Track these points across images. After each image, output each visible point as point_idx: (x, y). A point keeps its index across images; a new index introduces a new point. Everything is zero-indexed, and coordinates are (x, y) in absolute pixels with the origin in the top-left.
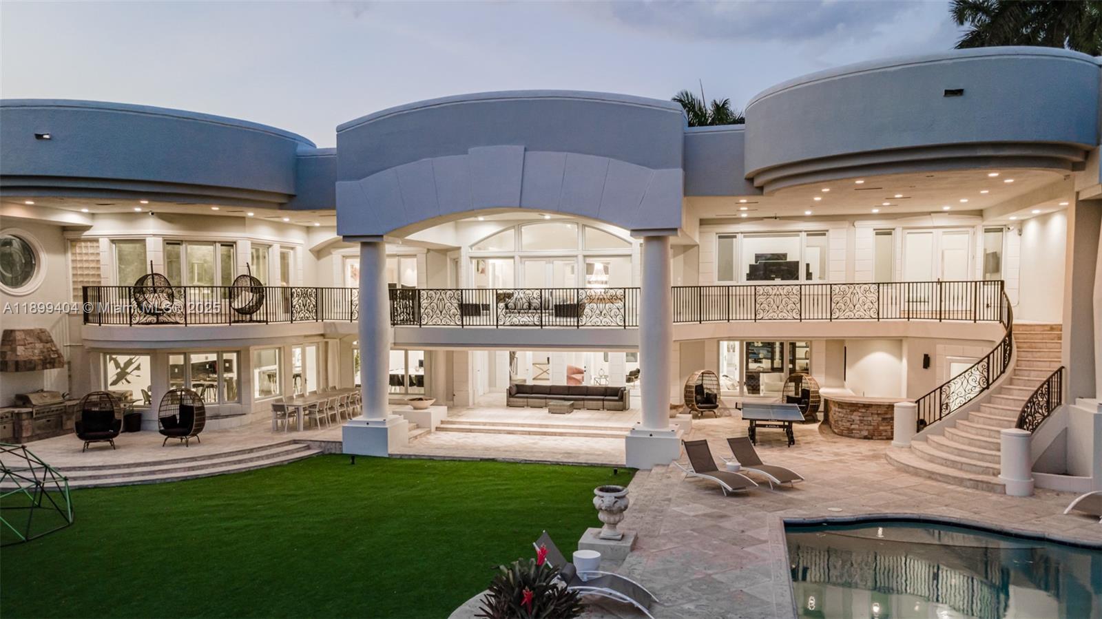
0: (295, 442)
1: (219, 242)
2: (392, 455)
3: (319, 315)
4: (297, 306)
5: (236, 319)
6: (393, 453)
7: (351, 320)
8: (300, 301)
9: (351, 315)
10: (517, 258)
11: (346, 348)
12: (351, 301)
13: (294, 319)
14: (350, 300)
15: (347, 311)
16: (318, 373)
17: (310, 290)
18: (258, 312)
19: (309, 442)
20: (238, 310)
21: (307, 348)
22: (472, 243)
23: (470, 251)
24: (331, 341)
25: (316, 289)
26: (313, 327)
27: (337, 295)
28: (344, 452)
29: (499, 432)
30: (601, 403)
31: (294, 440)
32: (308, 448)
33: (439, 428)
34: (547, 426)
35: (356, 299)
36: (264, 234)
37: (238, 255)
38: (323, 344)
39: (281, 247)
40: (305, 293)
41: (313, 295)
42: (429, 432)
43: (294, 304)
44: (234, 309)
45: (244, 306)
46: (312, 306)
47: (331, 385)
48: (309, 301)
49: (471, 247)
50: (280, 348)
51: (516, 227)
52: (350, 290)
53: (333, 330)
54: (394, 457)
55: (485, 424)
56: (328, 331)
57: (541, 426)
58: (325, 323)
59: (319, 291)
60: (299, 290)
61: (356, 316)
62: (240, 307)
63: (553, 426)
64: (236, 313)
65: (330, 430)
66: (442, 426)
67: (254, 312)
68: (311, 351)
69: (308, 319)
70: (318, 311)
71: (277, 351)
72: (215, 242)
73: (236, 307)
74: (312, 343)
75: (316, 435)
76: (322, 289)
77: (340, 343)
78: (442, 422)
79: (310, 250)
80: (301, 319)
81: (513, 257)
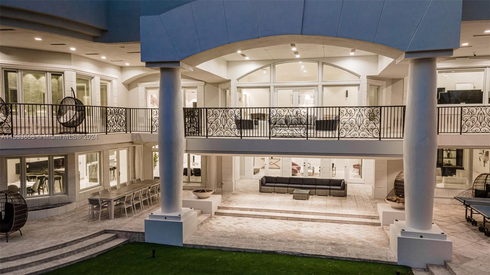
0: (106, 232)
1: (50, 72)
2: (186, 245)
3: (128, 128)
4: (111, 121)
5: (62, 131)
6: (186, 243)
7: (152, 132)
8: (113, 117)
9: (152, 129)
10: (272, 88)
11: (148, 150)
12: (152, 118)
13: (108, 131)
14: (150, 118)
15: (148, 126)
16: (128, 167)
17: (121, 110)
18: (81, 125)
19: (118, 232)
20: (63, 124)
21: (121, 151)
22: (238, 77)
23: (237, 82)
24: (136, 146)
25: (126, 109)
26: (123, 137)
27: (141, 113)
28: (146, 241)
29: (264, 217)
30: (328, 191)
31: (105, 230)
32: (116, 237)
33: (217, 213)
34: (299, 213)
35: (156, 117)
36: (87, 68)
37: (65, 82)
38: (132, 148)
39: (101, 79)
40: (117, 111)
41: (124, 114)
42: (211, 217)
43: (109, 119)
44: (60, 123)
45: (68, 120)
46: (122, 121)
47: (137, 178)
48: (120, 118)
49: (238, 79)
50: (100, 152)
51: (272, 65)
52: (150, 110)
53: (138, 139)
54: (188, 246)
55: (251, 210)
56: (135, 140)
57: (295, 212)
58: (133, 134)
59: (128, 110)
60: (112, 109)
61: (155, 129)
62: (65, 122)
63: (305, 213)
64: (62, 126)
65: (135, 217)
66: (220, 211)
67: (77, 126)
68: (123, 153)
69: (119, 131)
70: (127, 126)
71: (98, 154)
72: (46, 72)
73: (62, 121)
74: (123, 148)
75: (124, 224)
76: (130, 109)
77: (143, 146)
78: (219, 208)
79: (122, 83)
80: (114, 131)
81: (269, 87)
